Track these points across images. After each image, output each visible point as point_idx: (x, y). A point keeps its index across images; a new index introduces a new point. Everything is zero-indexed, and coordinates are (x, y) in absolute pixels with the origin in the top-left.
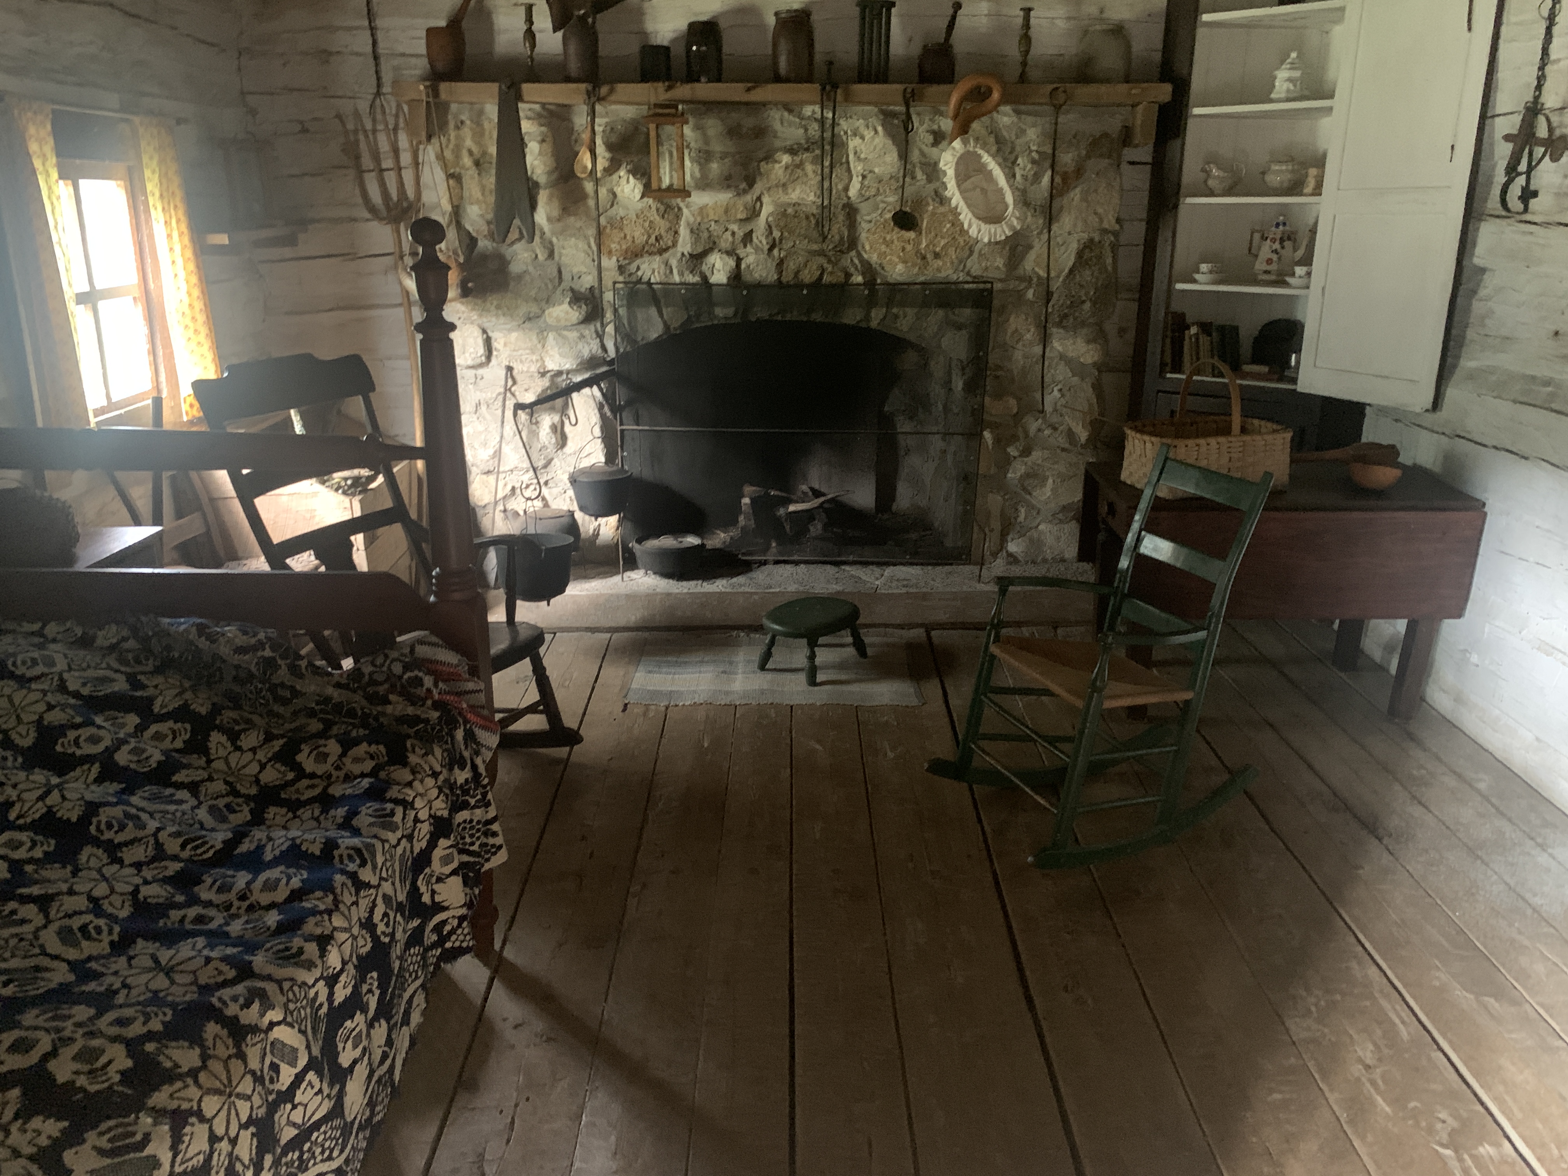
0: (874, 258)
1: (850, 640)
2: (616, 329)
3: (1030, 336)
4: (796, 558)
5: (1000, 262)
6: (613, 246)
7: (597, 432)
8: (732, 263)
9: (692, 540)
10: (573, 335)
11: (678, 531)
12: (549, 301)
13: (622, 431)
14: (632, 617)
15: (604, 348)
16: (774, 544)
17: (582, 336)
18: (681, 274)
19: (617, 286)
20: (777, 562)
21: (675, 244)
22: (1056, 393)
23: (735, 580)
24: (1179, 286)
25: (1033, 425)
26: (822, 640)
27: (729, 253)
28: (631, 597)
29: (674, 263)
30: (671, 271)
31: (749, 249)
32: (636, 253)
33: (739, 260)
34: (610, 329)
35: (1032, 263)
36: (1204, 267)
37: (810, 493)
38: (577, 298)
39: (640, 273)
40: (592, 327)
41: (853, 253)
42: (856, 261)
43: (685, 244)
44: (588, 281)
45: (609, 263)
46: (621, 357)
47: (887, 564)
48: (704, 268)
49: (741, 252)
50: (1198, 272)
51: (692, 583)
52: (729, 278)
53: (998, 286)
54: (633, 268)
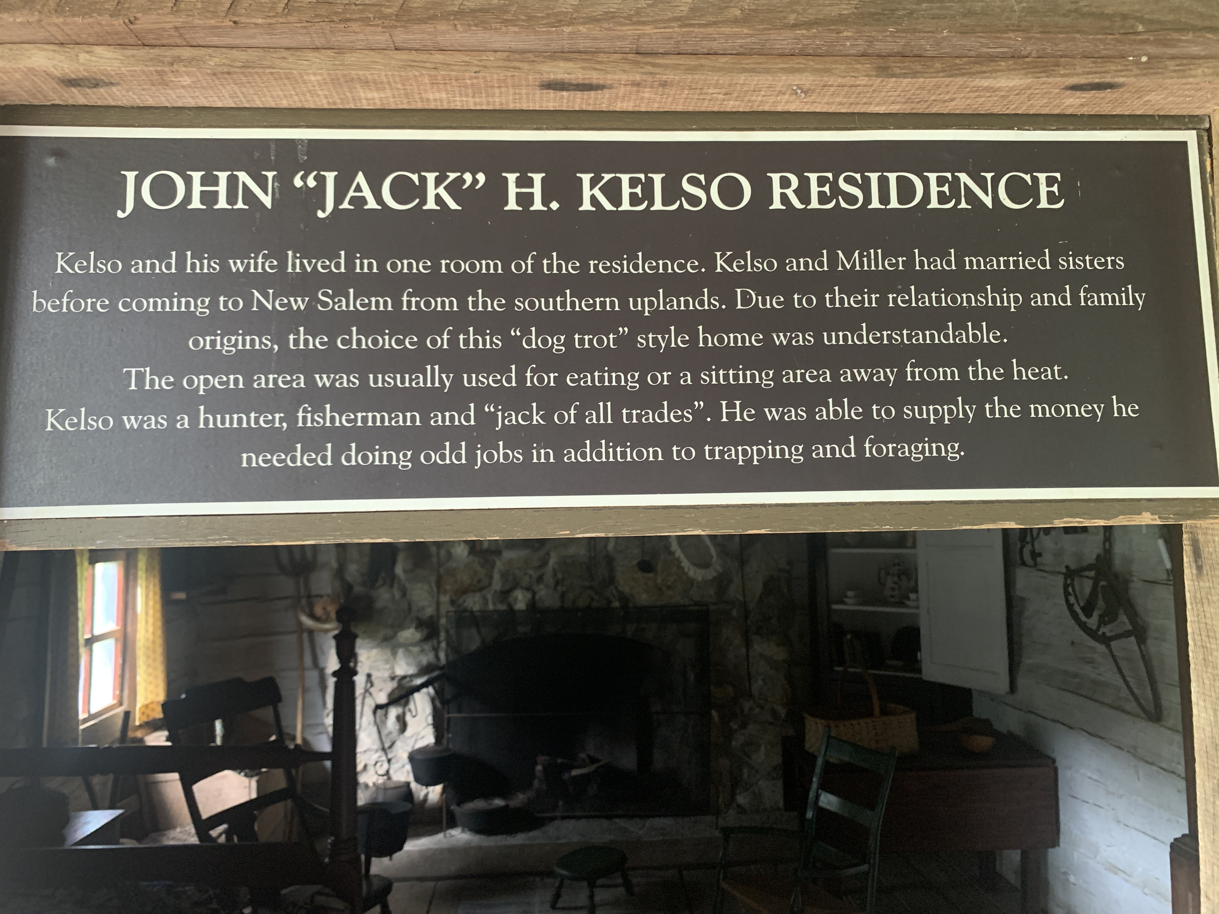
0: (626, 590)
1: (620, 881)
2: (448, 645)
3: (738, 641)
4: (578, 813)
5: (712, 591)
6: (448, 587)
7: (430, 720)
8: (529, 595)
9: (499, 802)
10: (416, 649)
11: (487, 795)
12: (401, 627)
13: (449, 719)
14: (453, 868)
15: (437, 657)
16: (561, 803)
17: (422, 651)
18: (494, 604)
19: (450, 614)
20: (563, 818)
21: (490, 584)
22: (760, 682)
23: (531, 834)
24: (835, 607)
25: (747, 705)
26: (599, 882)
27: (528, 589)
28: (452, 851)
29: (489, 597)
30: (487, 603)
31: (542, 586)
32: (464, 591)
33: (534, 594)
34: (443, 645)
35: (734, 592)
36: (850, 593)
37: (588, 761)
38: (420, 624)
39: (465, 604)
40: (430, 644)
41: (612, 587)
42: (614, 592)
43: (497, 584)
44: (430, 611)
45: (445, 599)
46: (450, 664)
47: (648, 816)
48: (511, 600)
49: (536, 588)
50: (846, 597)
51: (499, 837)
52: (527, 605)
53: (712, 607)
54: (461, 601)
